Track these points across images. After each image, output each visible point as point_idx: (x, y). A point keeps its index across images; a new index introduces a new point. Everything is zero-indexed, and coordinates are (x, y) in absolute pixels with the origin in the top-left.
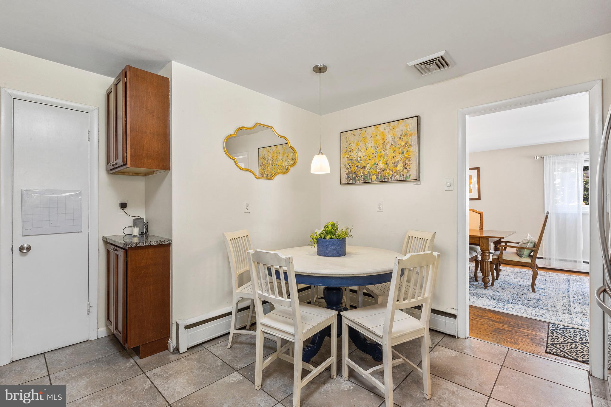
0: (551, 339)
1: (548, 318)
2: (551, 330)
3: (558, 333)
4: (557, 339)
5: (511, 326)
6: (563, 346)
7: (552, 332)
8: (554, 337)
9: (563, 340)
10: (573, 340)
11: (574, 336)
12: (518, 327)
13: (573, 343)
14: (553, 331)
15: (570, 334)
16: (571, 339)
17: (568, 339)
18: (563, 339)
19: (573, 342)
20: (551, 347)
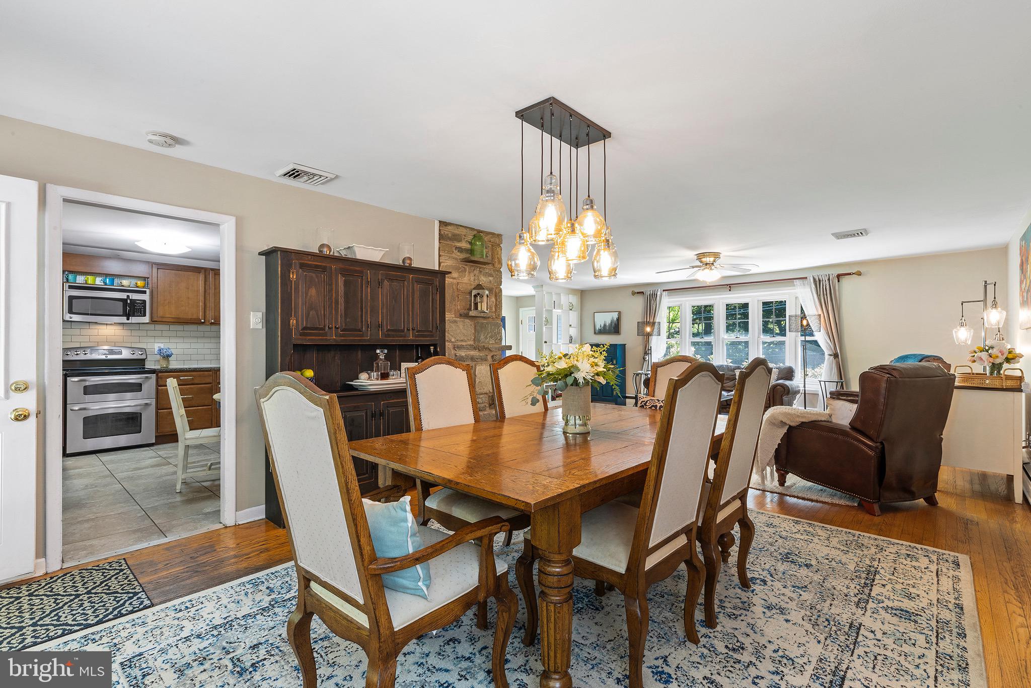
0: (128, 577)
1: (163, 615)
2: (140, 591)
3: (124, 591)
4: (119, 582)
5: (203, 565)
6: (105, 577)
7: (134, 588)
8: (126, 581)
9: (109, 584)
10: (94, 593)
11: (94, 602)
12: (191, 568)
13: (93, 589)
14: (133, 591)
15: (103, 604)
16: (98, 593)
17: (104, 591)
18: (110, 587)
19: (93, 591)
20: (121, 566)
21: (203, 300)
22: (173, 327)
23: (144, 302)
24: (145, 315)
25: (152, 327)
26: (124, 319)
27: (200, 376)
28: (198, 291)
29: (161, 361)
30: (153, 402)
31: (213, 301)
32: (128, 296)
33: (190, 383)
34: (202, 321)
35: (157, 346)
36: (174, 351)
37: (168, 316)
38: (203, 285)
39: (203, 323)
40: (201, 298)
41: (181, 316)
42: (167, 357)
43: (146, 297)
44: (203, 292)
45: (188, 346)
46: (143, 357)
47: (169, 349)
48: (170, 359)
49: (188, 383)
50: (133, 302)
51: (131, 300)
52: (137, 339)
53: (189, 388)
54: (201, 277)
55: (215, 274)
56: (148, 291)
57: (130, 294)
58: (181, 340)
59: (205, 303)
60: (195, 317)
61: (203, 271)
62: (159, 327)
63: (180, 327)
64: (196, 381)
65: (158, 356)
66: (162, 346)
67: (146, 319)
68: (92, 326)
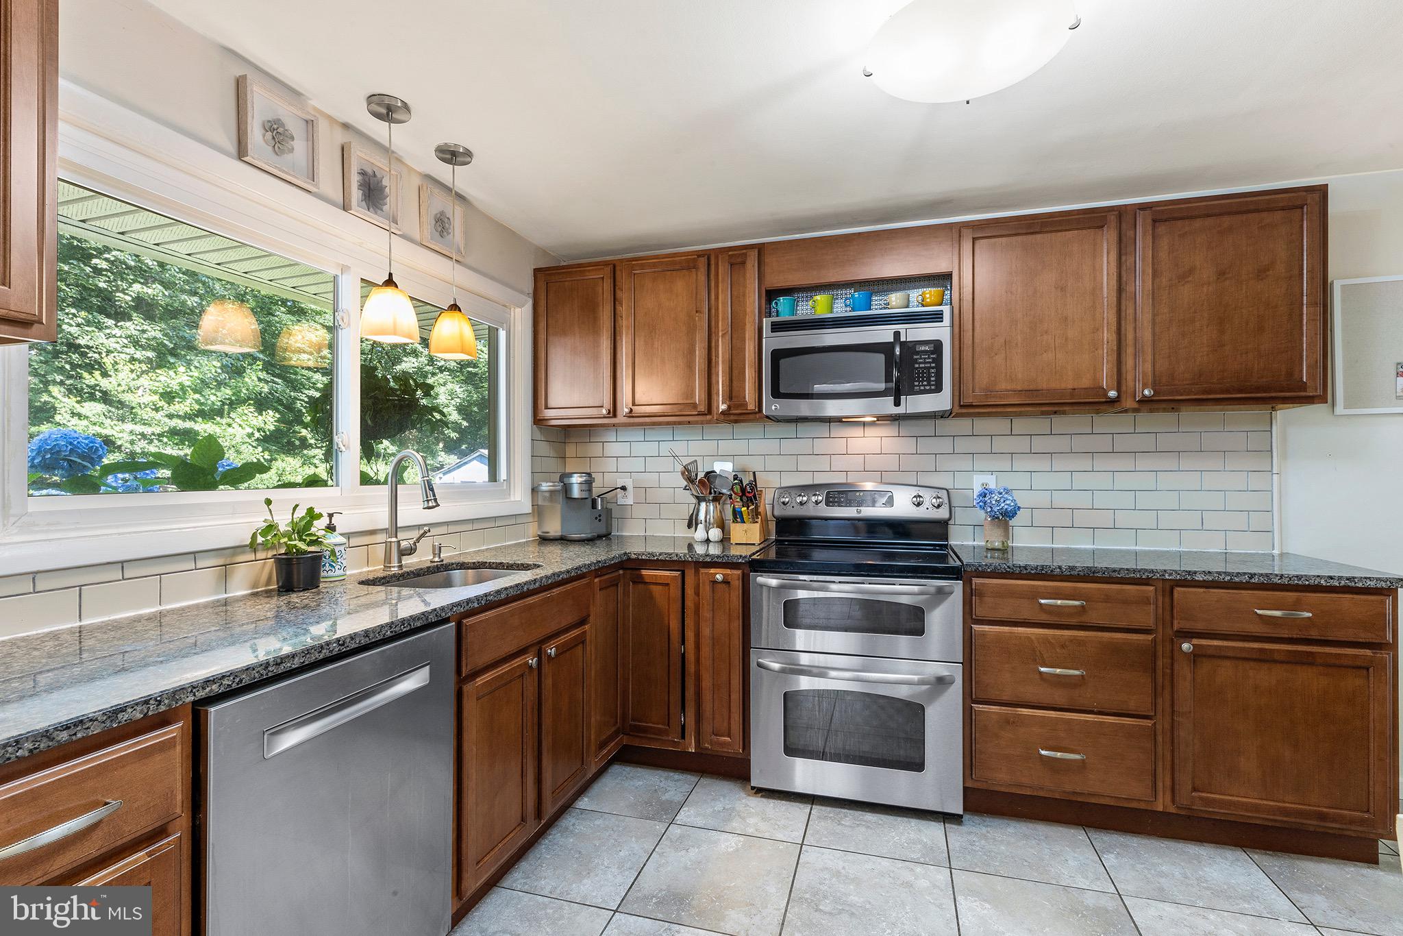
21: (1113, 320)
22: (1020, 425)
23: (937, 346)
24: (939, 389)
25: (964, 425)
26: (887, 405)
27: (1107, 599)
28: (1095, 291)
29: (987, 527)
30: (957, 672)
31: (1148, 316)
32: (897, 334)
33: (1074, 621)
34: (1113, 394)
35: (978, 482)
36: (1022, 499)
37: (1003, 385)
38: (1114, 270)
39: (1113, 402)
40: (1109, 316)
41: (1043, 384)
42: (1003, 518)
43: (940, 332)
44: (1114, 294)
45: (1063, 481)
46: (943, 514)
47: (1007, 491)
48: (1012, 523)
49: (1064, 621)
50: (910, 348)
51: (903, 344)
52: (928, 463)
53: (1073, 640)
54: (1107, 243)
55: (1154, 221)
56: (946, 309)
57: (899, 327)
58: (1042, 464)
59: (1119, 331)
60: (1085, 382)
61: (1112, 217)
62: (983, 425)
63: (1039, 424)
64: (1094, 618)
65: (981, 515)
66: (992, 482)
67: (942, 401)
68: (837, 431)
